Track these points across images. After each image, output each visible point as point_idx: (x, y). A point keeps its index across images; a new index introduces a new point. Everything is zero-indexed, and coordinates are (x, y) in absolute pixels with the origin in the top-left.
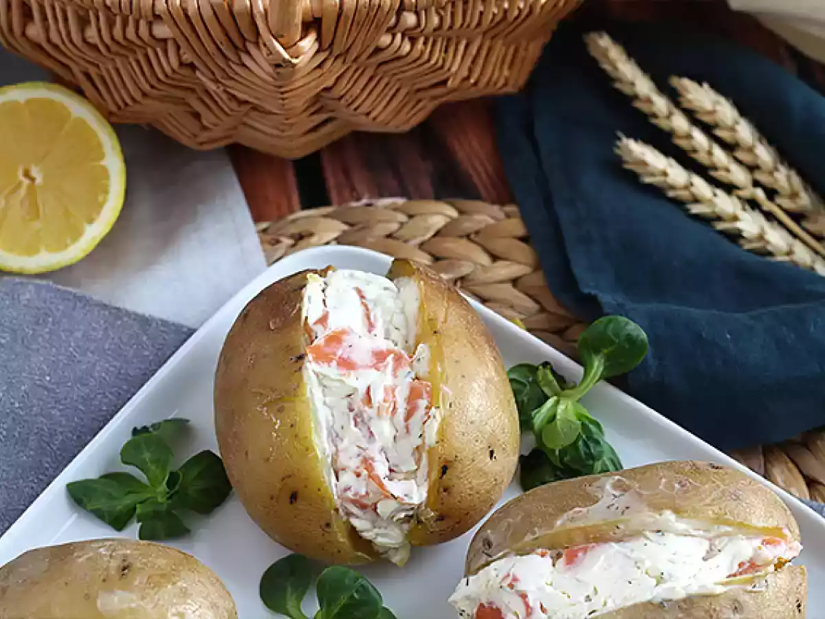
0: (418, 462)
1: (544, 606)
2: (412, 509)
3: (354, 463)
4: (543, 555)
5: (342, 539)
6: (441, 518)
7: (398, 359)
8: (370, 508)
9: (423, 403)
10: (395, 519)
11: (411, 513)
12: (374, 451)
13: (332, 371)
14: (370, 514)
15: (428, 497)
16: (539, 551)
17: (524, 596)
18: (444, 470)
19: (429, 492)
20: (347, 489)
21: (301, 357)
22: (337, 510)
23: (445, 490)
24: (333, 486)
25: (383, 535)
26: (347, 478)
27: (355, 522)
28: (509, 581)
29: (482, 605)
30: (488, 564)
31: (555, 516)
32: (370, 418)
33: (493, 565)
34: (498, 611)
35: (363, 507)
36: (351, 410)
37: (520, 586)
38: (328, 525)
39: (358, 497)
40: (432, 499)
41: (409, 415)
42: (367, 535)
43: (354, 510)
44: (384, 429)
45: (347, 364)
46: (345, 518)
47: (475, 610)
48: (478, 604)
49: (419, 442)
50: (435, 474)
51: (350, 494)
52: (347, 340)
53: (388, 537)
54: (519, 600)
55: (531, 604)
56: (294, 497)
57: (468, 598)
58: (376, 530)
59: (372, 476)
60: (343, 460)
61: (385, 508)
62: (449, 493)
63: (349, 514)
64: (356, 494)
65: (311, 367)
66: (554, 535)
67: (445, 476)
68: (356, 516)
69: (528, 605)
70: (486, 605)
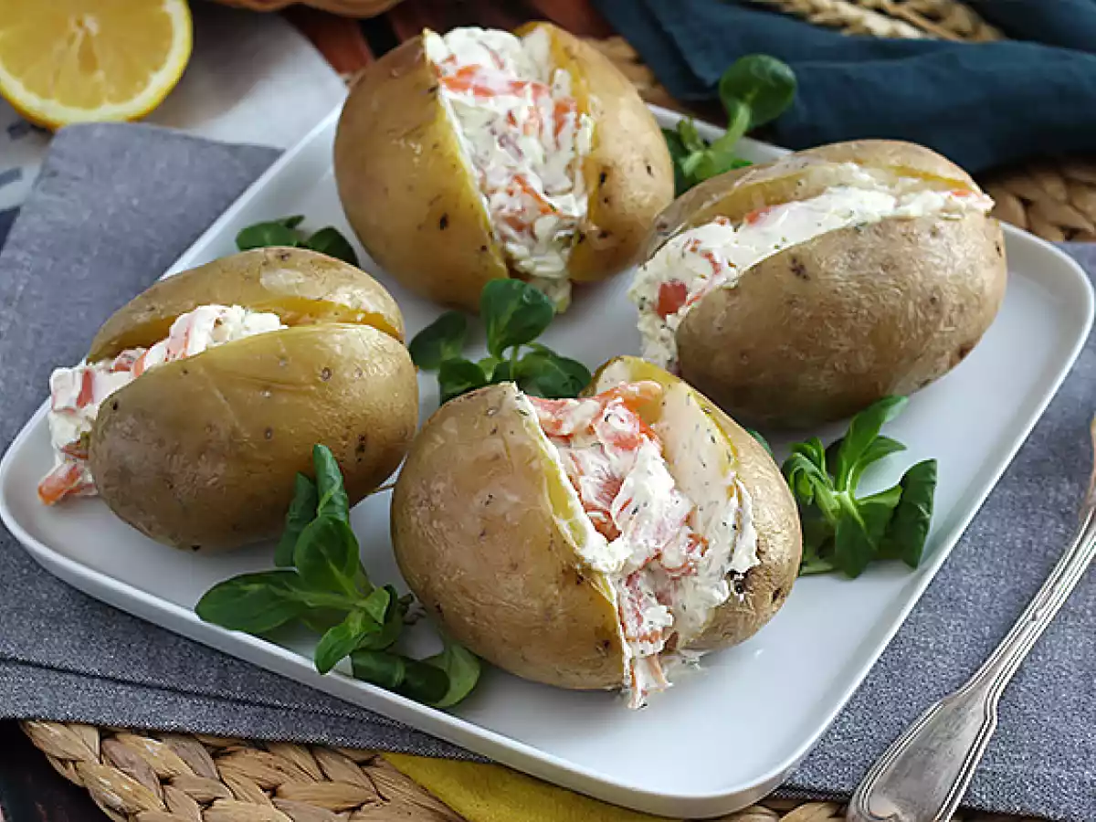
0: (572, 179)
1: (732, 262)
2: (572, 226)
3: (504, 182)
4: (722, 223)
5: (500, 265)
6: (604, 235)
7: (536, 88)
8: (527, 229)
9: (571, 116)
10: (555, 238)
11: (570, 232)
12: (524, 168)
13: (468, 98)
14: (528, 239)
15: (589, 211)
16: (719, 218)
17: (709, 256)
18: (603, 178)
19: (590, 204)
20: (501, 207)
21: (434, 89)
22: (491, 234)
23: (606, 201)
24: (487, 207)
25: (544, 263)
26: (500, 198)
27: (512, 247)
28: (690, 246)
29: (664, 286)
30: (665, 243)
32: (516, 136)
33: (670, 242)
34: (682, 285)
35: (519, 227)
36: (493, 133)
37: (703, 247)
38: (484, 248)
39: (514, 214)
40: (593, 212)
41: (557, 131)
42: (524, 264)
43: (511, 232)
44: (532, 147)
45: (482, 92)
46: (501, 244)
47: (656, 295)
48: (659, 286)
49: (572, 155)
50: (593, 185)
51: (505, 211)
52: (479, 73)
53: (550, 264)
54: (705, 261)
55: (718, 260)
56: (444, 222)
57: (648, 281)
58: (534, 259)
59: (527, 190)
60: (492, 181)
61: (544, 226)
62: (610, 205)
63: (505, 238)
64: (511, 210)
65: (446, 95)
66: (733, 196)
67: (605, 184)
68: (514, 241)
69: (714, 263)
70: (669, 284)
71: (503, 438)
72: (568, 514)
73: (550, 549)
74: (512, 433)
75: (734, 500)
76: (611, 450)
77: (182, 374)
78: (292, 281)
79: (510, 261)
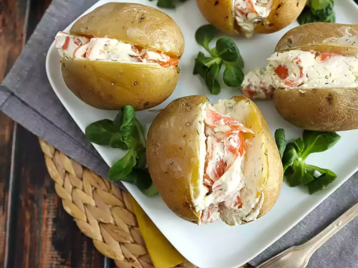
0: (269, 1)
1: (308, 75)
2: (261, 19)
4: (312, 53)
5: (231, 24)
6: (270, 25)
8: (245, 15)
10: (253, 21)
11: (260, 20)
14: (244, 17)
15: (269, 16)
17: (301, 69)
18: (279, 6)
19: (270, 14)
20: (239, 5)
22: (232, 12)
23: (277, 14)
24: (233, 2)
25: (247, 26)
26: (239, 1)
27: (238, 19)
28: (297, 60)
29: (280, 66)
30: (288, 50)
31: (323, 38)
33: (291, 51)
34: (287, 70)
35: (242, 13)
37: (301, 64)
38: (227, 17)
39: (242, 9)
42: (240, 24)
43: (239, 14)
46: (234, 16)
47: (277, 66)
48: (279, 64)
50: (274, 7)
51: (239, 7)
53: (248, 27)
54: (299, 70)
55: (303, 73)
56: (217, 3)
57: (276, 61)
58: (245, 24)
61: (251, 16)
62: (277, 17)
63: (236, 15)
64: (242, 8)
67: (278, 9)
68: (239, 16)
69: (301, 73)
70: (283, 66)
71: (186, 141)
72: (196, 185)
73: (184, 194)
74: (190, 141)
75: (257, 200)
76: (226, 150)
77: (84, 67)
78: (138, 35)
79: (235, 22)
